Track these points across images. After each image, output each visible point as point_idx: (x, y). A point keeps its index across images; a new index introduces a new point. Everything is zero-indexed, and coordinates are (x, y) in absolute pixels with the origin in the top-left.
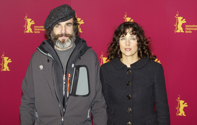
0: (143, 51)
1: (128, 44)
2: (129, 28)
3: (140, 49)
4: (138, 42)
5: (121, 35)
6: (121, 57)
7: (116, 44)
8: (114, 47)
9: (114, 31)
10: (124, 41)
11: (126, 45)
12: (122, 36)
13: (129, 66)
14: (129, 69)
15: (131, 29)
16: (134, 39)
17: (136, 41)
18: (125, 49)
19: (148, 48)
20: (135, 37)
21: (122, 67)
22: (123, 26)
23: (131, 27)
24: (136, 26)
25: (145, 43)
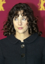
0: (33, 28)
1: (20, 24)
2: (20, 10)
3: (30, 27)
6: (15, 34)
7: (10, 24)
8: (9, 26)
9: (8, 13)
10: (16, 21)
11: (19, 25)
12: (15, 17)
13: (22, 41)
14: (22, 43)
15: (22, 11)
17: (27, 20)
18: (18, 28)
19: (36, 26)
20: (25, 17)
21: (17, 42)
22: (15, 8)
23: (22, 9)
24: (26, 8)
25: (34, 22)
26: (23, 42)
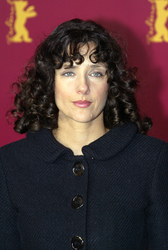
4: (110, 82)
5: (65, 61)
10: (69, 80)
12: (68, 64)
16: (99, 75)
25: (128, 85)
26: (81, 153)
